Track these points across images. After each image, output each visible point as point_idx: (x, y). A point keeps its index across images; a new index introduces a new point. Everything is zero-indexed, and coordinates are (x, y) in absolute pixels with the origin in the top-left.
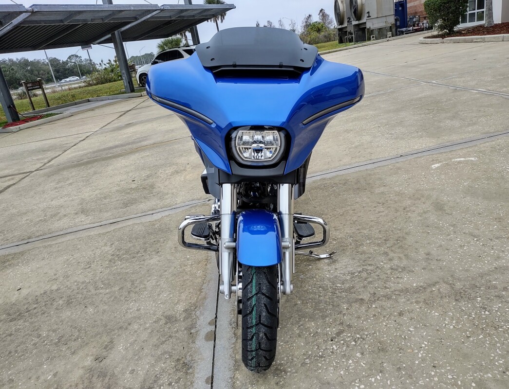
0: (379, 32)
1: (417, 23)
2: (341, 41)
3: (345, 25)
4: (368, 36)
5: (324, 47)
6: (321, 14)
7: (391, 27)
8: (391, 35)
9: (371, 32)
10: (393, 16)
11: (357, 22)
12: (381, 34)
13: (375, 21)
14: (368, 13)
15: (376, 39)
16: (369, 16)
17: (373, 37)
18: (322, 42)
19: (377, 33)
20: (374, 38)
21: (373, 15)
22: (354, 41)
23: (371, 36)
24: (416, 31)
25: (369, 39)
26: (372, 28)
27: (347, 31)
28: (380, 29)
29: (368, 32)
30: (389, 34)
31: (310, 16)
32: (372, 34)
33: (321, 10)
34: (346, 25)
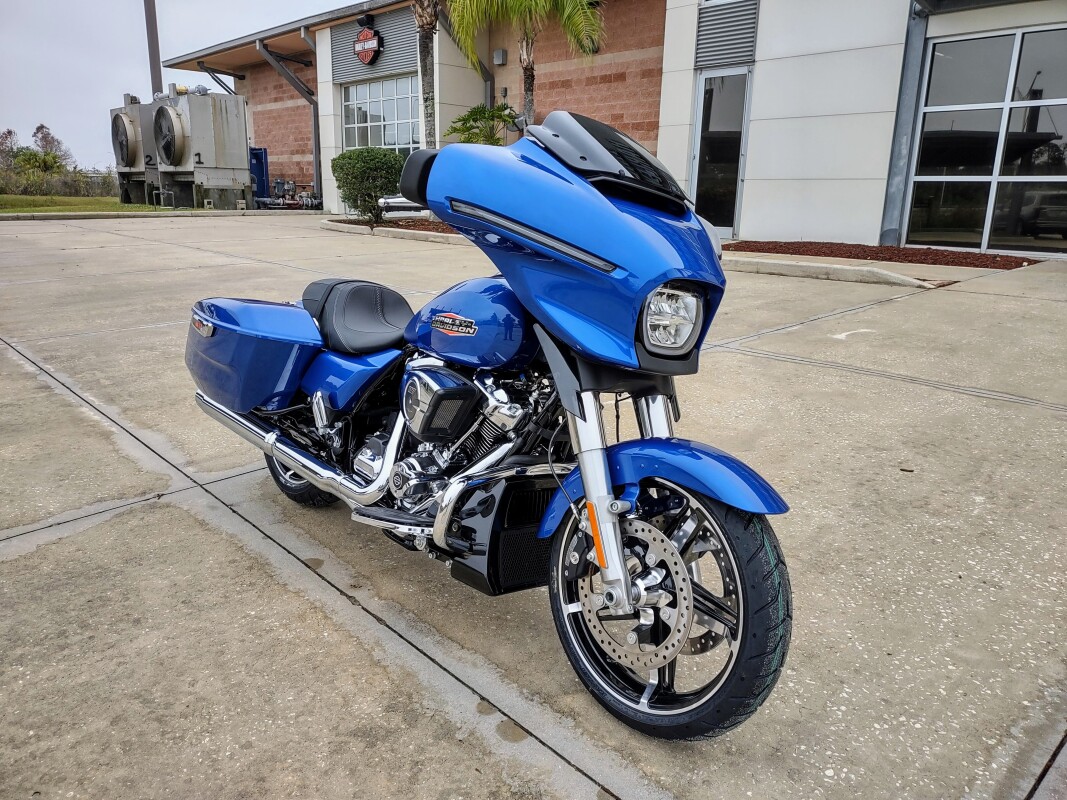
0: (220, 196)
1: (291, 193)
2: (127, 199)
3: (141, 167)
4: (198, 200)
5: (67, 204)
6: (40, 135)
7: (243, 191)
8: (244, 206)
9: (204, 193)
10: (248, 173)
11: (171, 169)
12: (224, 200)
13: (213, 174)
14: (198, 155)
15: (216, 207)
16: (199, 162)
17: (209, 203)
18: (58, 193)
19: (217, 196)
20: (212, 206)
21: (209, 160)
22: (162, 203)
23: (206, 201)
24: (290, 207)
25: (201, 205)
26: (206, 185)
27: (144, 182)
28: (223, 191)
29: (198, 191)
30: (242, 203)
31: (10, 133)
32: (207, 197)
33: (40, 128)
34: (143, 170)
